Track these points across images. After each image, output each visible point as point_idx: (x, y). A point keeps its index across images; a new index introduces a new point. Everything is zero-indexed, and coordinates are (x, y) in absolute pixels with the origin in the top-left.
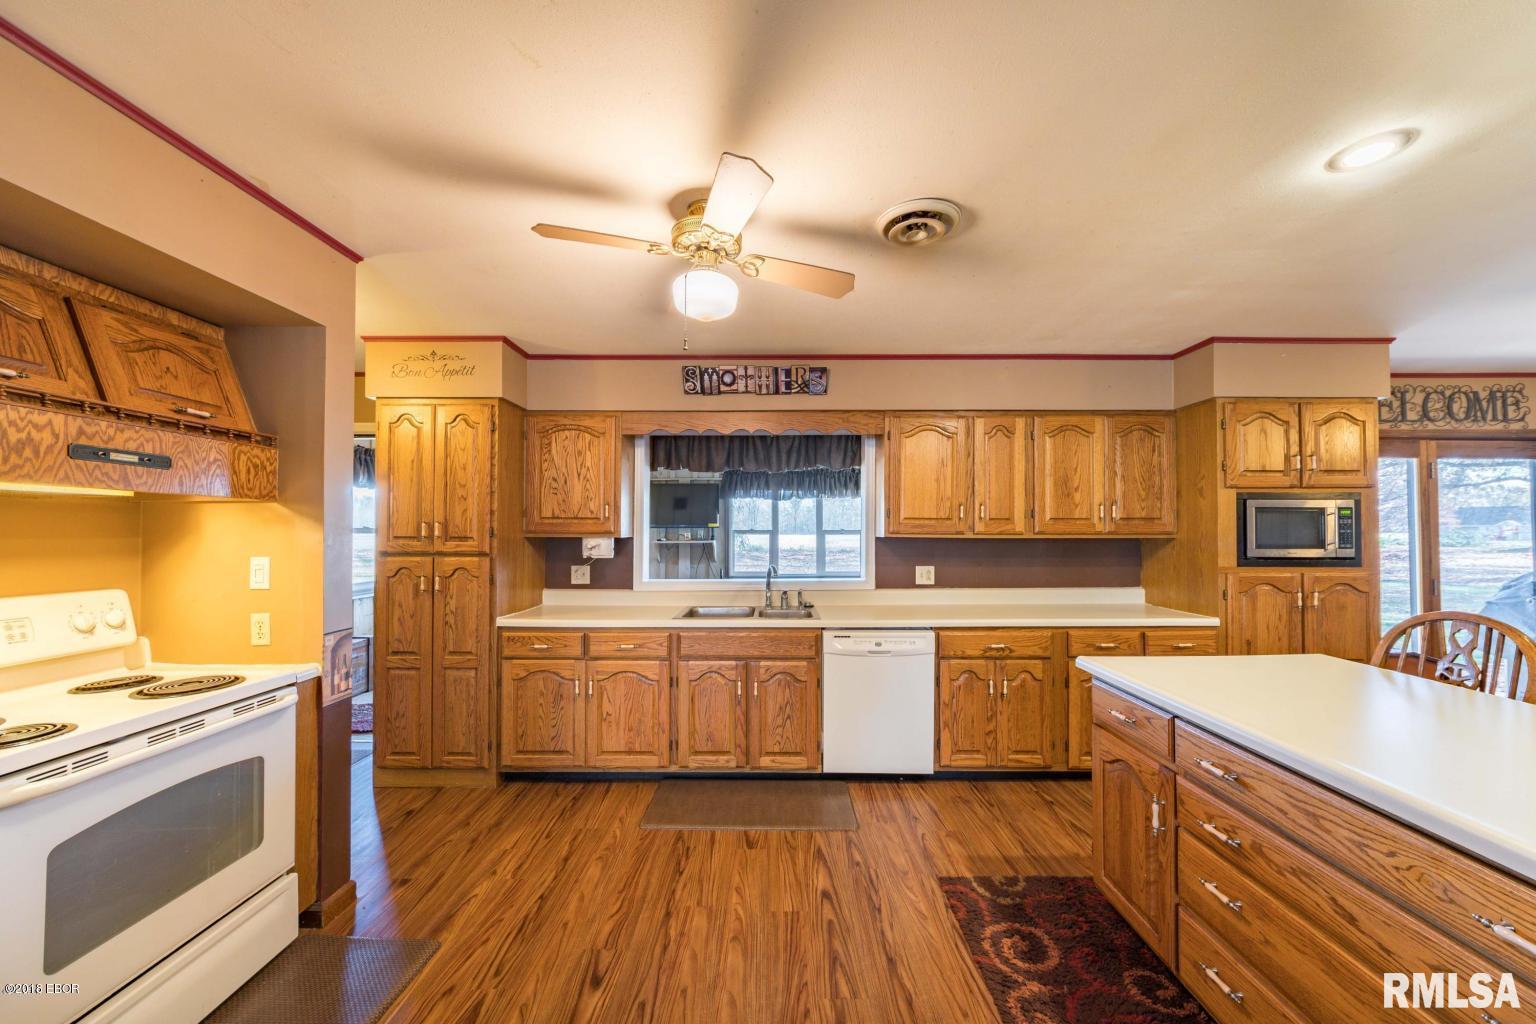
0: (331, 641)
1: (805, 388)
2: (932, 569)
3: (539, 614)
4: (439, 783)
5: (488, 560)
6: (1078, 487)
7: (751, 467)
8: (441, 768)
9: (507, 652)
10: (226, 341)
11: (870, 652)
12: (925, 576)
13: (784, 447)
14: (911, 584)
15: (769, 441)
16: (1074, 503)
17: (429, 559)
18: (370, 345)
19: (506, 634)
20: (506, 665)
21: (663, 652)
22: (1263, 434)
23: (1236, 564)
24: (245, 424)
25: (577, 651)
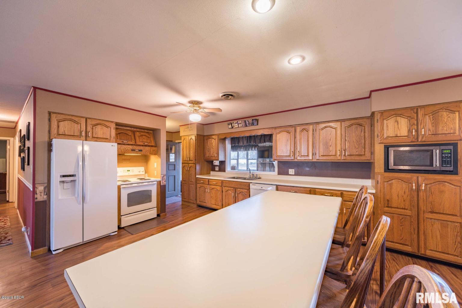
0: (162, 176)
1: (253, 124)
2: (294, 170)
3: (210, 176)
4: (189, 205)
5: (195, 165)
6: (331, 145)
7: (252, 143)
8: (189, 202)
9: (198, 182)
10: (153, 132)
11: (260, 189)
12: (292, 172)
13: (259, 138)
14: (287, 174)
15: (255, 137)
16: (330, 150)
17: (187, 164)
18: (181, 127)
19: (198, 179)
20: (198, 184)
21: (221, 185)
22: (396, 123)
23: (384, 172)
24: (153, 144)
25: (207, 183)
